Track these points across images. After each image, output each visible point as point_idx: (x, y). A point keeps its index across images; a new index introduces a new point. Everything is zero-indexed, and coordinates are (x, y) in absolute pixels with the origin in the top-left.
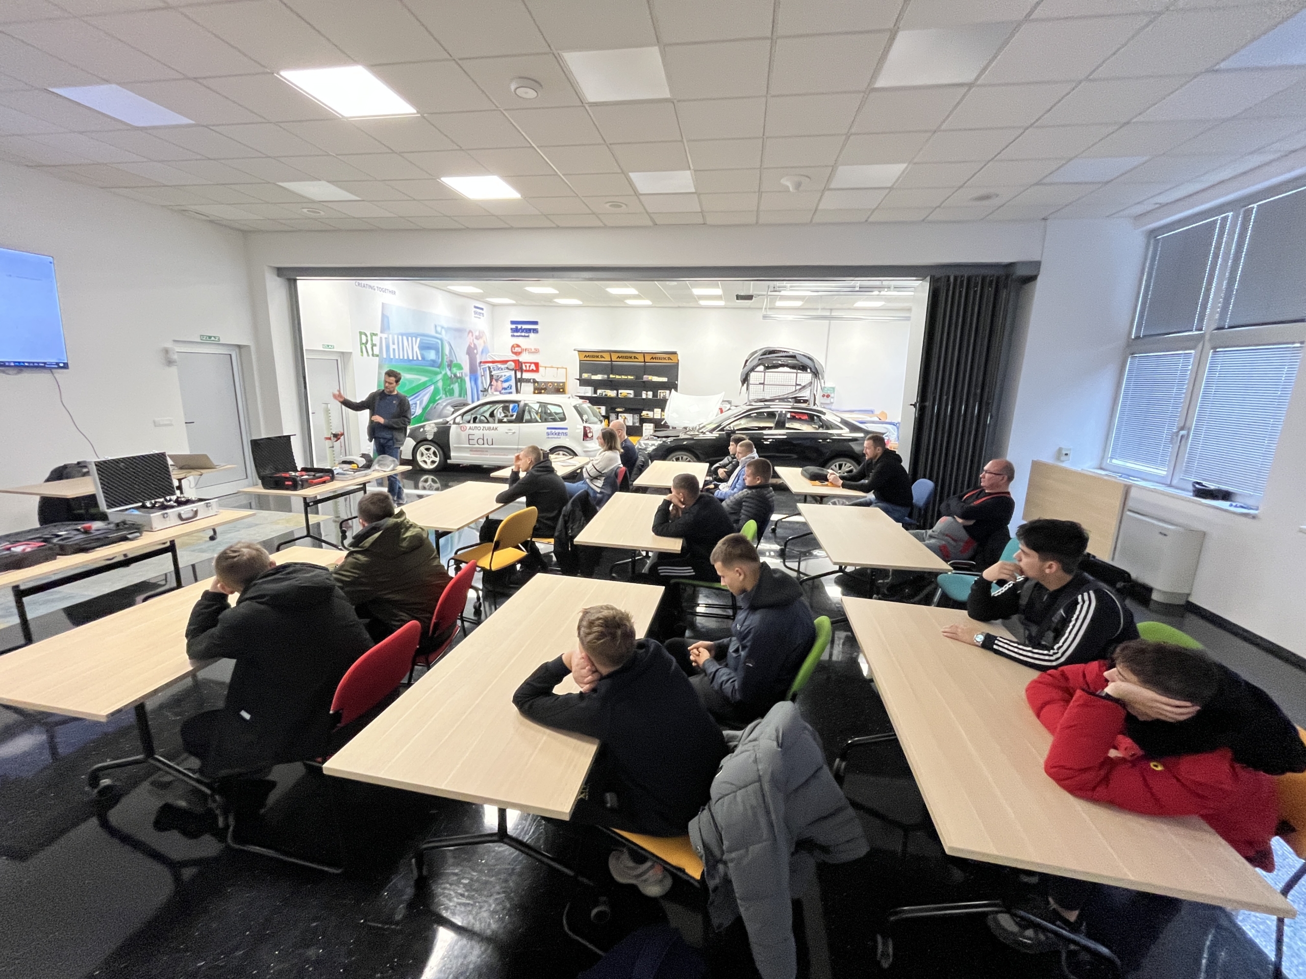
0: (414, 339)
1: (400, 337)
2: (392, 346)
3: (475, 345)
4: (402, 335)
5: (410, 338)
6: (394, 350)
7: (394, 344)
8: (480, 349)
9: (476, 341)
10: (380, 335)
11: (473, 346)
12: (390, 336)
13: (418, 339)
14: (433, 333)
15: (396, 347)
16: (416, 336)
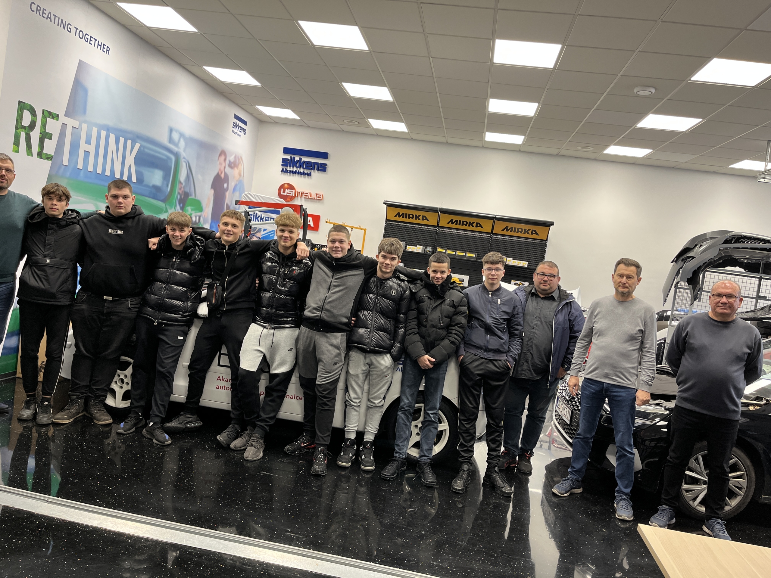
0: (129, 142)
1: (103, 133)
2: (83, 147)
3: (226, 176)
4: (109, 130)
5: (122, 140)
6: (87, 153)
7: (88, 142)
8: (232, 184)
9: (228, 170)
10: (63, 119)
11: (223, 176)
12: (85, 126)
13: (137, 146)
14: (165, 140)
15: (92, 149)
16: (136, 138)
